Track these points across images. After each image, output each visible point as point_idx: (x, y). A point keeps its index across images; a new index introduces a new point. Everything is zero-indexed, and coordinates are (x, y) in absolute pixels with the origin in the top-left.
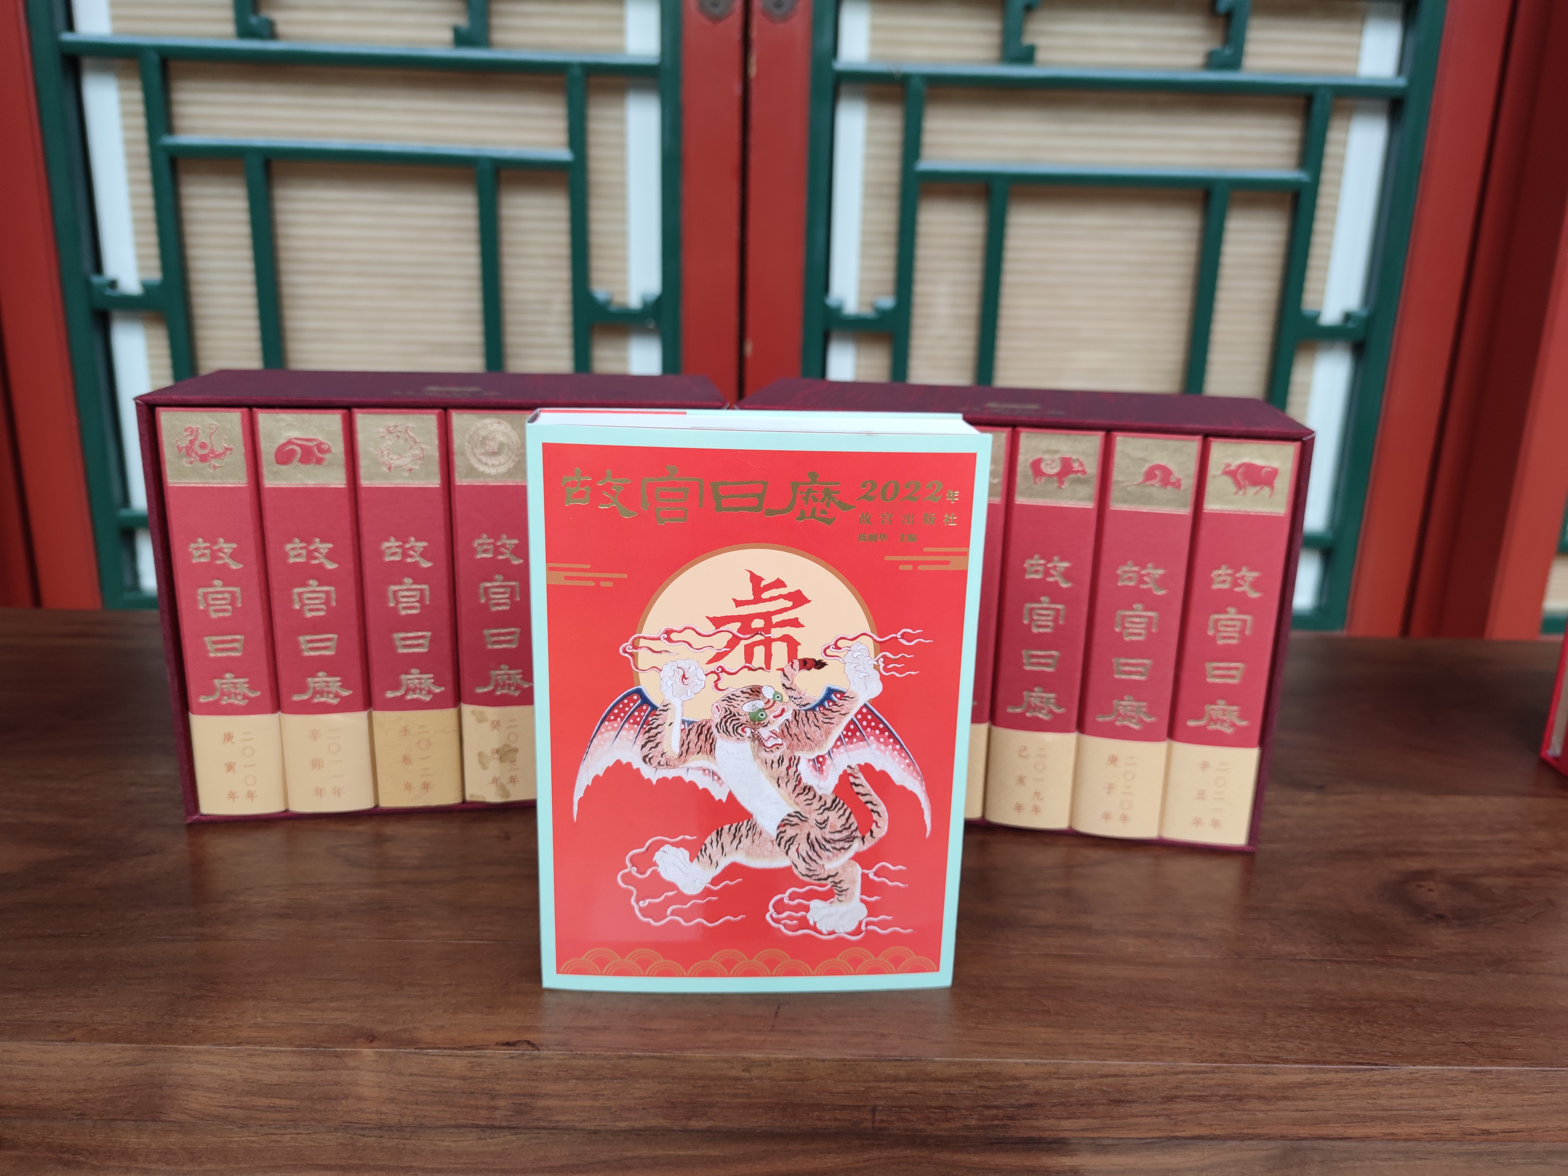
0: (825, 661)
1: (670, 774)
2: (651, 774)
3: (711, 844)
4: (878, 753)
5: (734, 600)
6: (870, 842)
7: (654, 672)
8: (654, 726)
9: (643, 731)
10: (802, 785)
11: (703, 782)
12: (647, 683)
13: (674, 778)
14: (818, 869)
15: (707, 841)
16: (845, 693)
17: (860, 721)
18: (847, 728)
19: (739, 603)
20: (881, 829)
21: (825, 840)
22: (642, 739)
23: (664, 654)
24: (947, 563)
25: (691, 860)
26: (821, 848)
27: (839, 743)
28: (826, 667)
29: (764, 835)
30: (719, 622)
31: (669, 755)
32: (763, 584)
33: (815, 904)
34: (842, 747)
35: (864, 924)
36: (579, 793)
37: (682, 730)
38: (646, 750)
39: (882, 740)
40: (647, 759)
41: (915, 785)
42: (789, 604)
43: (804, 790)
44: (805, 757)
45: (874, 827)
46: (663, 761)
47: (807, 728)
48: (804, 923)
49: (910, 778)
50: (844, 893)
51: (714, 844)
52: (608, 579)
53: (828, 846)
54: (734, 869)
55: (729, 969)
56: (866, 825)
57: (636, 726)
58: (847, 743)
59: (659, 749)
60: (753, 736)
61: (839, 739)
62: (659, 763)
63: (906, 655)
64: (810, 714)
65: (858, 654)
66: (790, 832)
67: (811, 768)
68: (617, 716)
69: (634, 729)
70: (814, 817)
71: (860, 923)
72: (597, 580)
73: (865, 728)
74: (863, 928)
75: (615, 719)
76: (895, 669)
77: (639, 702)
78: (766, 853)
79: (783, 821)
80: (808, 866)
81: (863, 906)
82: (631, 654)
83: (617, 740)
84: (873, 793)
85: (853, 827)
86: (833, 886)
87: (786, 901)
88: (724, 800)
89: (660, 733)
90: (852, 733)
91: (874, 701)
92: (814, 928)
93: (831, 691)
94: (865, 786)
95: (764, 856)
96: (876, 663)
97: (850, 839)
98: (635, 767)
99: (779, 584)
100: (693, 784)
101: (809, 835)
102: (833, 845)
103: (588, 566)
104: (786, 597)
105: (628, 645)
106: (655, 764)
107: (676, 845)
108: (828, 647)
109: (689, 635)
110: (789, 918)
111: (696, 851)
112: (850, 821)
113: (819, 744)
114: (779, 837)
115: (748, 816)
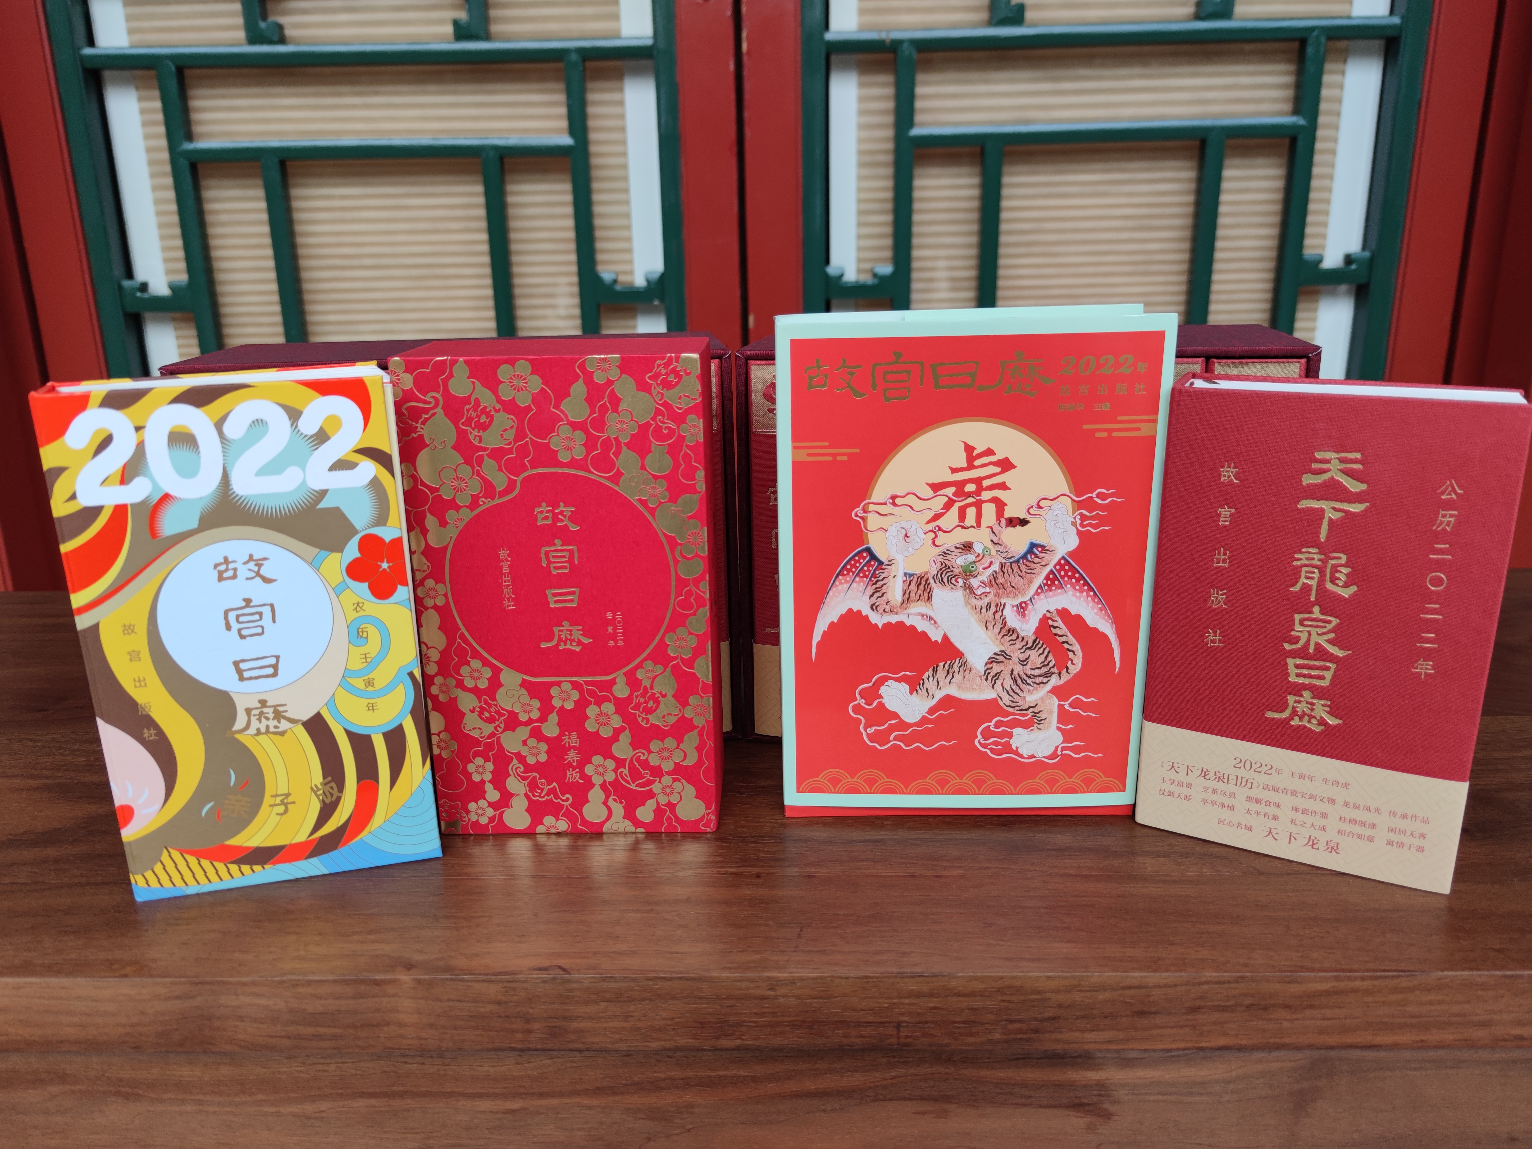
0: (1028, 519)
1: (893, 619)
2: (878, 619)
3: (928, 679)
4: (1074, 599)
5: (950, 468)
6: (1065, 677)
7: (881, 532)
8: (880, 578)
9: (871, 583)
10: (1006, 628)
11: (922, 626)
12: (875, 542)
13: (897, 623)
14: (1020, 701)
15: (925, 677)
16: (1045, 547)
17: (1059, 571)
18: (1047, 578)
19: (954, 470)
20: (1076, 664)
21: (1027, 676)
22: (870, 590)
23: (889, 517)
24: (1138, 429)
25: (911, 693)
26: (1023, 683)
27: (1039, 591)
28: (1029, 524)
29: (973, 671)
30: (936, 487)
31: (892, 603)
32: (975, 453)
33: (1017, 731)
34: (1042, 594)
35: (1059, 749)
36: (817, 637)
37: (904, 581)
38: (873, 599)
39: (1077, 587)
40: (874, 607)
41: (1107, 628)
42: (998, 470)
43: (1009, 632)
44: (1010, 603)
45: (1069, 664)
46: (888, 608)
47: (1011, 578)
48: (1008, 748)
49: (1103, 621)
50: (1042, 722)
51: (931, 679)
52: (843, 453)
53: (1029, 681)
54: (948, 701)
55: (943, 787)
56: (1062, 664)
57: (865, 579)
58: (1047, 591)
59: (884, 598)
60: (965, 586)
61: (1040, 587)
62: (884, 610)
63: (1100, 513)
64: (1015, 566)
65: (1058, 512)
66: (996, 668)
67: (1015, 613)
68: (849, 571)
69: (864, 582)
70: (1017, 655)
71: (1057, 748)
72: (835, 455)
73: (1063, 577)
74: (1059, 753)
75: (848, 574)
76: (1090, 525)
77: (868, 558)
78: (975, 687)
79: (989, 659)
80: (1011, 698)
81: (1060, 733)
82: (862, 518)
83: (850, 591)
84: (1069, 634)
85: (1051, 665)
86: (1033, 716)
87: (992, 728)
88: (940, 641)
89: (885, 584)
90: (1052, 582)
91: (1071, 554)
92: (1016, 753)
93: (1033, 545)
94: (1061, 628)
95: (974, 690)
96: (1073, 520)
97: (1048, 675)
98: (864, 614)
99: (989, 452)
100: (913, 628)
101: (1012, 671)
102: (1033, 680)
103: (827, 444)
104: (995, 464)
105: (859, 510)
106: (881, 611)
107: (898, 680)
108: (1032, 507)
109: (911, 500)
110: (996, 743)
111: (915, 685)
112: (1049, 659)
113: (1022, 592)
114: (987, 673)
115: (960, 654)
